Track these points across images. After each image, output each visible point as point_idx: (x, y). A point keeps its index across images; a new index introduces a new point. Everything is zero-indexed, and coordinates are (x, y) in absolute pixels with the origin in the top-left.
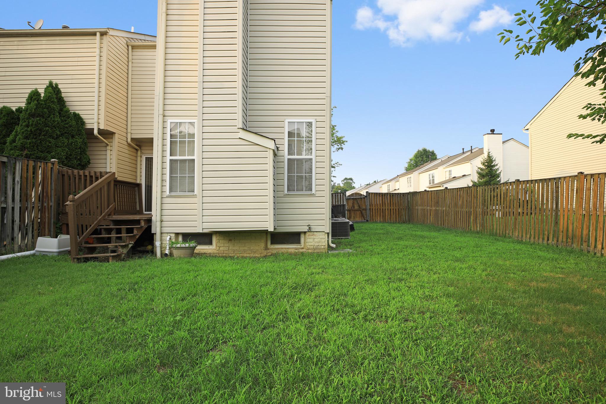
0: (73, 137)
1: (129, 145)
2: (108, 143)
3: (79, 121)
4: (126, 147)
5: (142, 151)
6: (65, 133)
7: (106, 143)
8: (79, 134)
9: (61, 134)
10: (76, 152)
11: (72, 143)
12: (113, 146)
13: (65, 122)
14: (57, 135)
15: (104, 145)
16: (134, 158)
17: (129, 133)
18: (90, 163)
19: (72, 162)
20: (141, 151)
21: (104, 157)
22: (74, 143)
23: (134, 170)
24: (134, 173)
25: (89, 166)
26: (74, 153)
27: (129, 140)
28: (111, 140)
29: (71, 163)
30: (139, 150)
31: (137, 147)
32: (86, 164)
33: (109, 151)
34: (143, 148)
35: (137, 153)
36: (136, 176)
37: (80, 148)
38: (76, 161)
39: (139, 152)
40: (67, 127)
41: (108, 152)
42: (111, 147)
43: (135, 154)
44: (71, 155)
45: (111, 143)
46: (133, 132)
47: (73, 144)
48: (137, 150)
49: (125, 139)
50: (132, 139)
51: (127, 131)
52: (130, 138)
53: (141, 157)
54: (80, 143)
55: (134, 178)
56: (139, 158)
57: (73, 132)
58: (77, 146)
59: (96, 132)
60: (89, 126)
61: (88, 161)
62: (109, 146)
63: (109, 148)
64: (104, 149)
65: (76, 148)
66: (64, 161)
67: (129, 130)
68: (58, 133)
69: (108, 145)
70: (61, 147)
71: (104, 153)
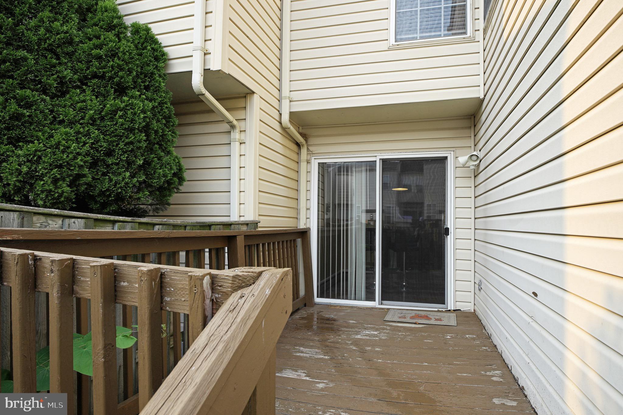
0: (121, 91)
1: (284, 129)
2: (235, 122)
3: (145, 48)
4: (278, 136)
5: (311, 148)
6: (95, 76)
7: (229, 122)
8: (147, 88)
9: (80, 80)
10: (131, 143)
11: (115, 112)
12: (247, 131)
13: (95, 41)
14: (62, 82)
15: (225, 127)
16: (293, 165)
17: (285, 98)
18: (181, 180)
19: (115, 178)
20: (308, 149)
21: (222, 162)
22: (124, 109)
23: (293, 194)
24: (292, 203)
25: (180, 188)
26: (121, 145)
27: (286, 118)
28: (241, 114)
29: (111, 180)
30: (303, 145)
31: (301, 139)
32: (169, 183)
33: (237, 144)
34: (312, 141)
35: (299, 154)
36: (297, 210)
37: (146, 129)
38: (128, 174)
39: (304, 151)
40: (99, 58)
41: (235, 147)
42: (243, 133)
43: (294, 156)
44: (109, 153)
45: (242, 123)
46: (295, 96)
47: (120, 113)
48: (298, 145)
49: (276, 115)
50: (292, 115)
51: (280, 95)
52: (288, 112)
53: (308, 162)
54: (144, 111)
55: (292, 213)
56: (303, 165)
57: (120, 74)
58: (132, 121)
59: (197, 81)
60: (177, 67)
61: (175, 175)
62: (237, 130)
63: (236, 135)
64: (223, 139)
65: (131, 130)
66: (84, 176)
67: (285, 92)
68: (68, 73)
69: (233, 127)
70: (71, 123)
71: (223, 150)
